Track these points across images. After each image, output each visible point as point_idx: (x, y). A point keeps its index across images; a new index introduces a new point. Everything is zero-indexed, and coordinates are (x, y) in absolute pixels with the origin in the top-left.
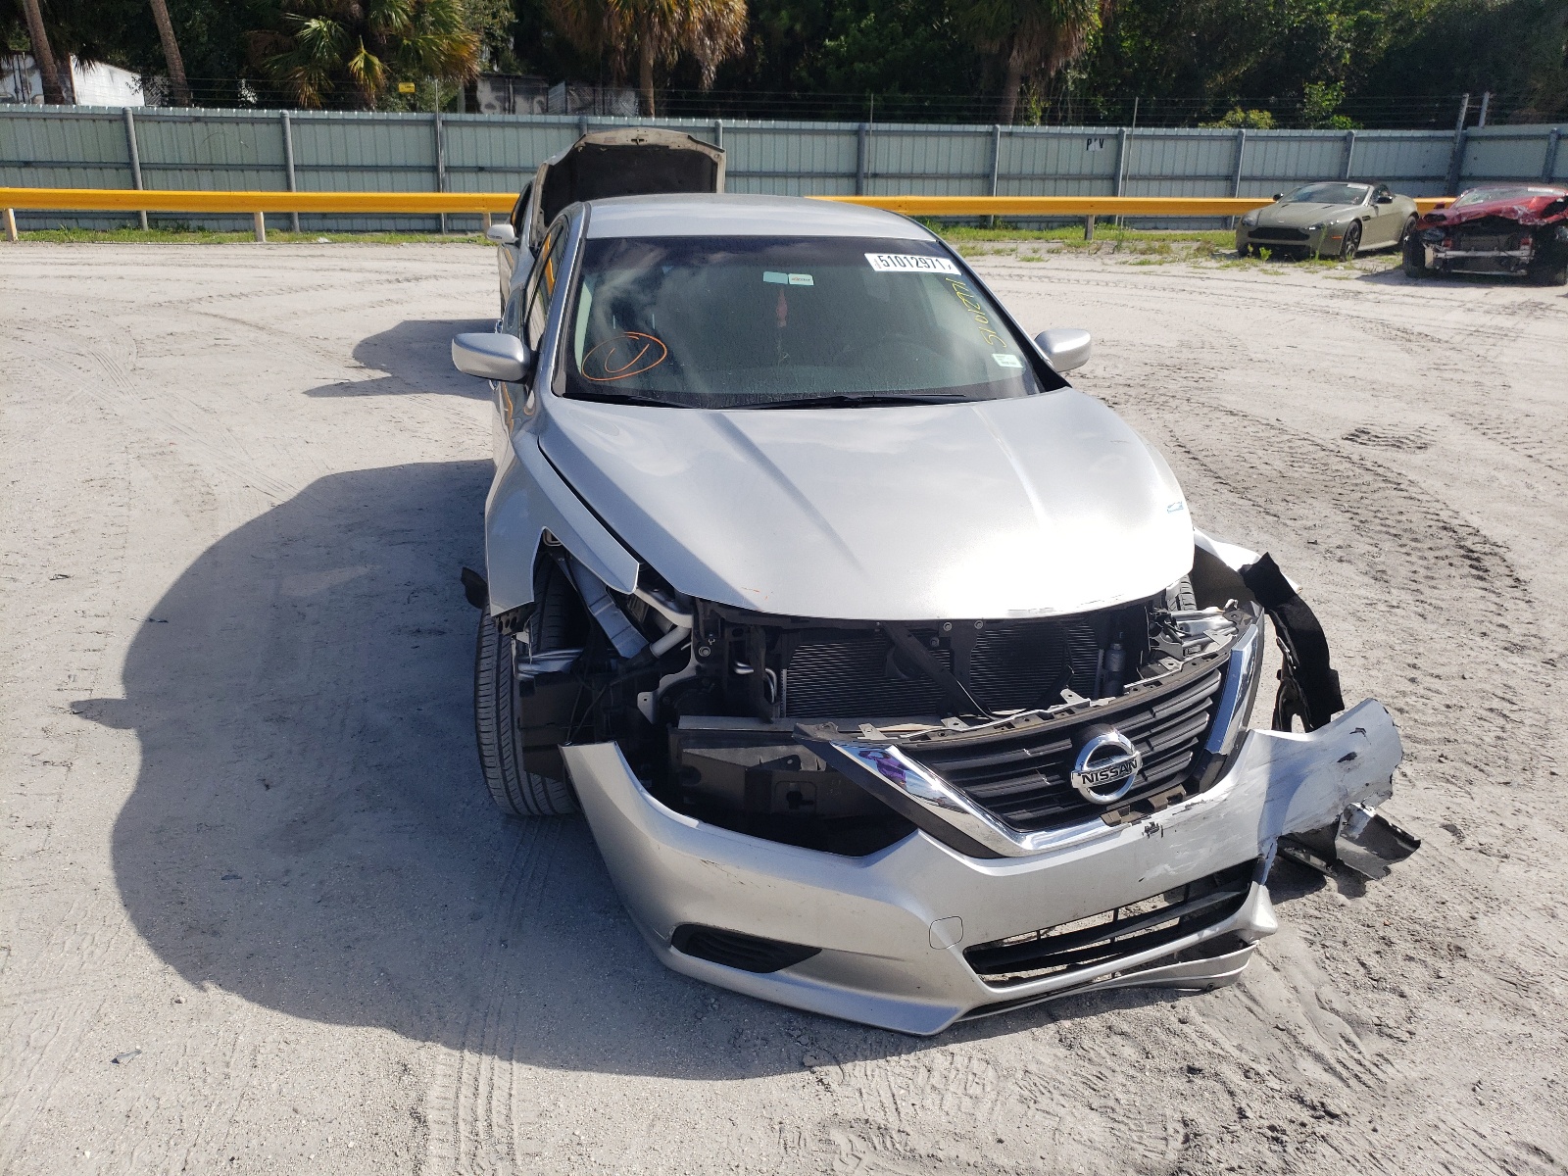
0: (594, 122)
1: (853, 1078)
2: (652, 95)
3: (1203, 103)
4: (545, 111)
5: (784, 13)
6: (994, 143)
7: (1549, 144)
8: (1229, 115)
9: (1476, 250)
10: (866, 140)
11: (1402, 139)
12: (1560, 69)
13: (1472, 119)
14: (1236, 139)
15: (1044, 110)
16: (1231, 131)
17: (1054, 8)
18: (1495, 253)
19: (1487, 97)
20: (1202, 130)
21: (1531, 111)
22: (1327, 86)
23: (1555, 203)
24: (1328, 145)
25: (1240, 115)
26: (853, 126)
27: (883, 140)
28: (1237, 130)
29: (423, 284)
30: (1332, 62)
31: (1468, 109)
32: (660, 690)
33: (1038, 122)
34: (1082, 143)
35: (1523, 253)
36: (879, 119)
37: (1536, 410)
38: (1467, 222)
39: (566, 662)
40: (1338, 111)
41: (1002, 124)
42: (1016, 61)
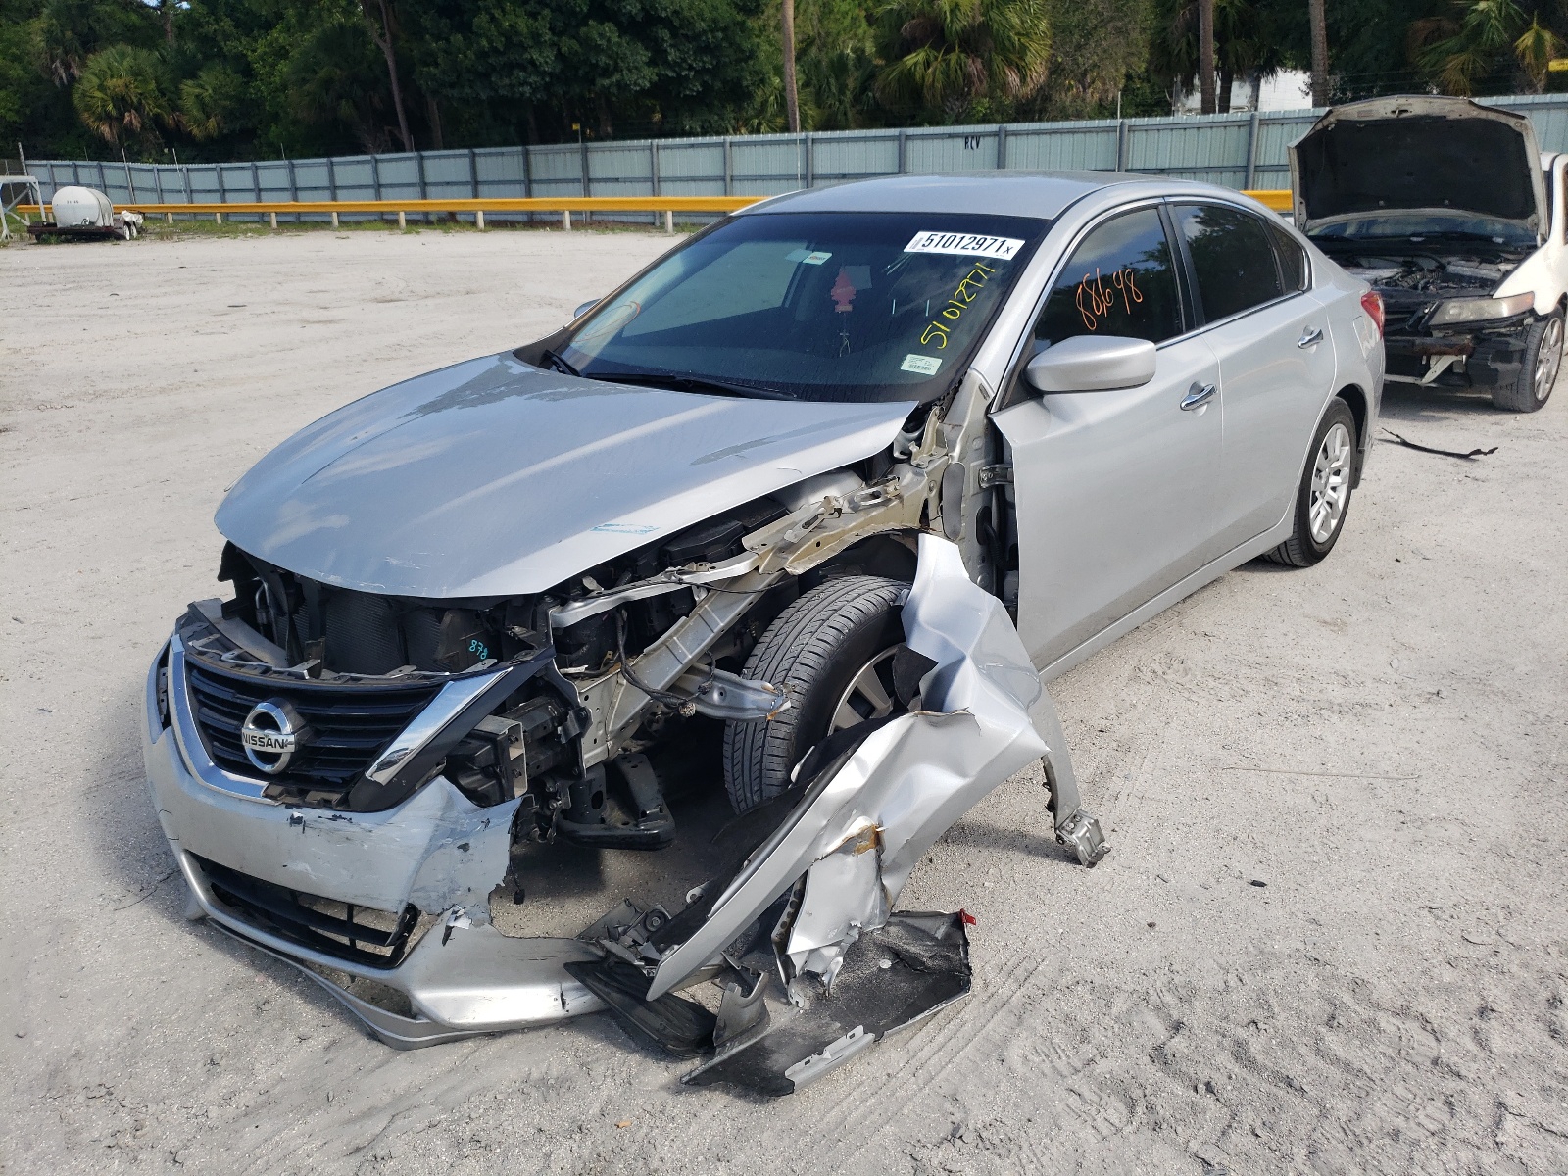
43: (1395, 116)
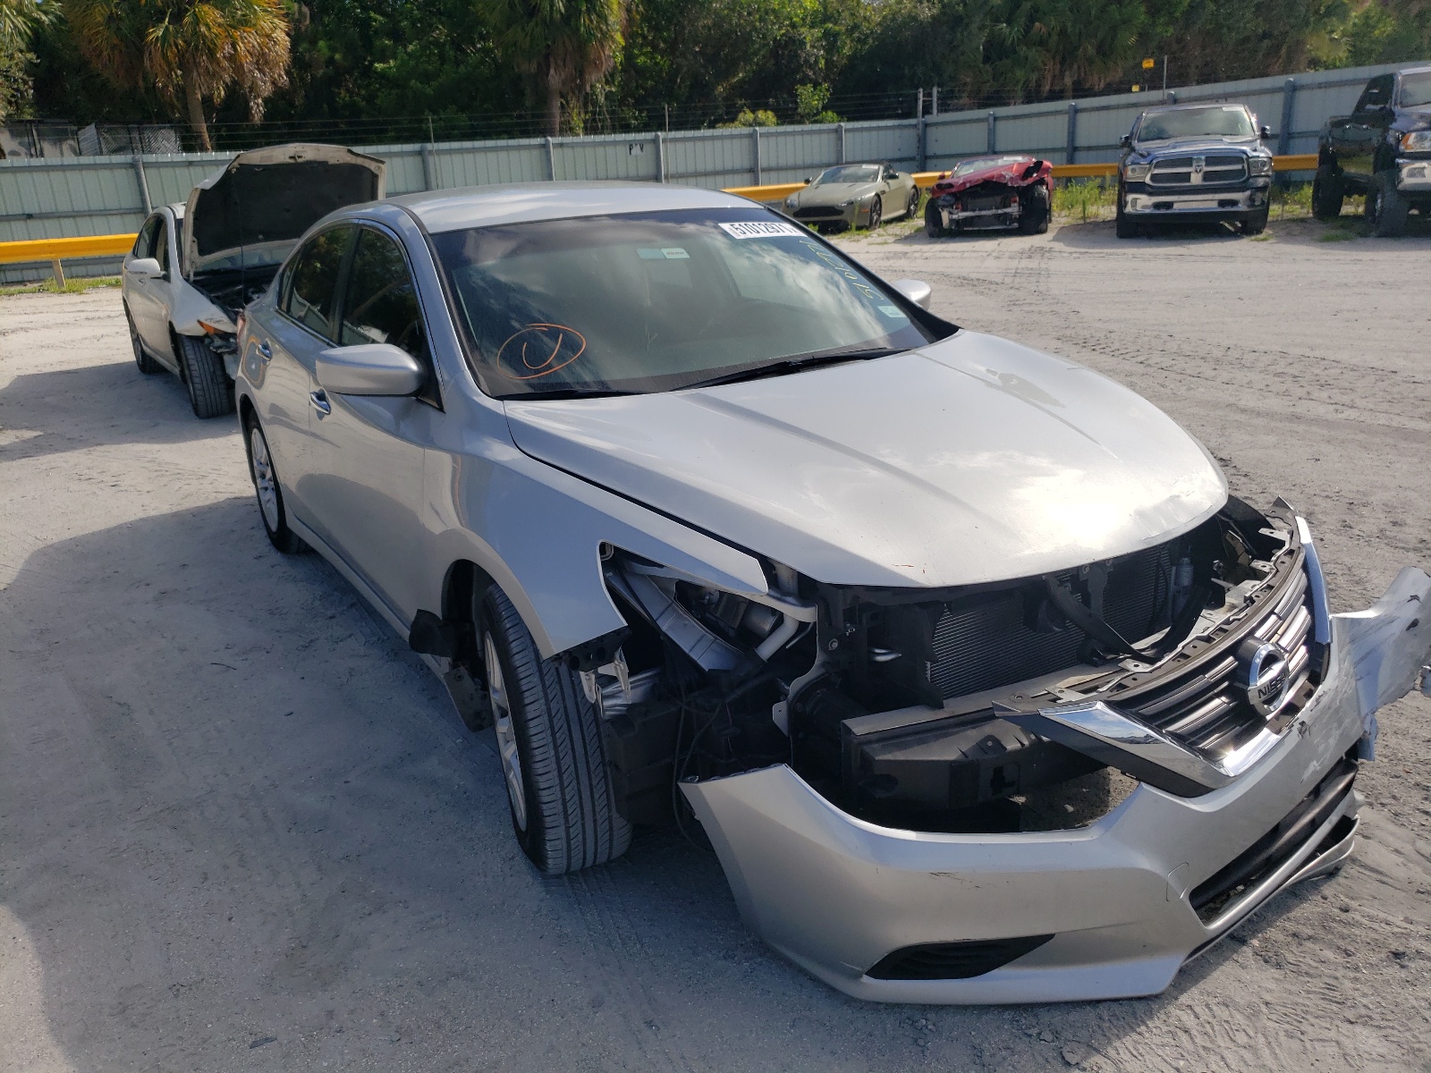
0: (150, 161)
1: (1126, 1064)
2: (205, 130)
3: (717, 108)
4: (79, 153)
5: (321, 44)
6: (548, 153)
7: (989, 125)
8: (741, 116)
9: (980, 210)
10: (431, 160)
11: (879, 128)
12: (981, 65)
13: (927, 110)
14: (752, 136)
15: (585, 122)
16: (746, 130)
17: (582, 29)
18: (994, 211)
19: (935, 91)
20: (719, 131)
21: (965, 100)
22: (815, 88)
23: (1029, 168)
24: (825, 136)
25: (749, 116)
26: (416, 147)
27: (446, 159)
28: (752, 128)
29: (11, 337)
30: (811, 67)
31: (924, 101)
32: (790, 696)
33: (581, 132)
34: (623, 150)
35: (1014, 209)
36: (439, 138)
37: (1113, 327)
38: (971, 187)
39: (642, 688)
40: (825, 108)
41: (551, 136)
42: (555, 79)
43: (292, 161)
